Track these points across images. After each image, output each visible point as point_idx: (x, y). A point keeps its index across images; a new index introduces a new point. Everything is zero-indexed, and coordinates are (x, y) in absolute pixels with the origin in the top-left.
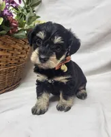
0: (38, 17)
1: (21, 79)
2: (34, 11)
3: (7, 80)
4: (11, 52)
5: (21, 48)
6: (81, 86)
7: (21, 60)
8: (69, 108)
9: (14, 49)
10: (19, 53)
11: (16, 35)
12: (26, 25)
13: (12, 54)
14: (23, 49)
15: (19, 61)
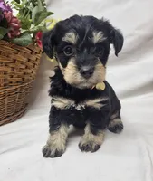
0: (51, 13)
1: (27, 104)
2: (44, 5)
3: (6, 107)
4: (11, 65)
5: (25, 59)
6: (114, 113)
7: (26, 77)
8: (98, 147)
9: (15, 60)
10: (23, 67)
11: (17, 40)
12: (32, 26)
13: (13, 68)
14: (29, 60)
15: (23, 79)
